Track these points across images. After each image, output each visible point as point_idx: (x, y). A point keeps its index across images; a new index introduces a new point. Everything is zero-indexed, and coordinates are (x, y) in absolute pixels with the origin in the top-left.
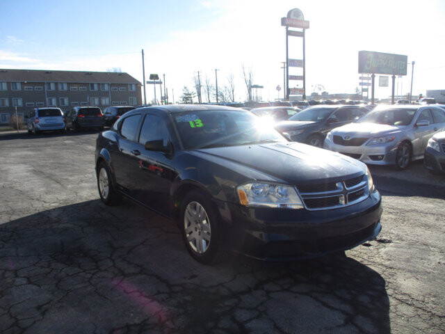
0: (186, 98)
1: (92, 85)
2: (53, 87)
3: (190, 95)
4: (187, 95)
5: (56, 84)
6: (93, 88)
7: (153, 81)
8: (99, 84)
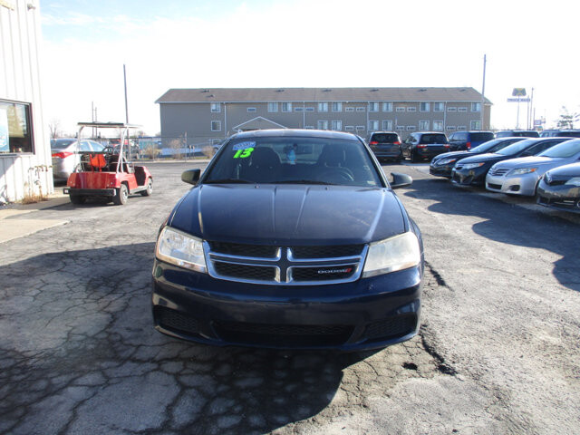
0: (563, 122)
1: (424, 104)
2: (376, 107)
3: (571, 118)
4: (565, 117)
5: (381, 103)
6: (424, 108)
7: (517, 97)
8: (432, 103)
